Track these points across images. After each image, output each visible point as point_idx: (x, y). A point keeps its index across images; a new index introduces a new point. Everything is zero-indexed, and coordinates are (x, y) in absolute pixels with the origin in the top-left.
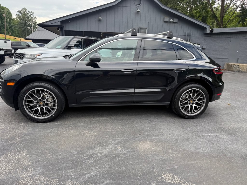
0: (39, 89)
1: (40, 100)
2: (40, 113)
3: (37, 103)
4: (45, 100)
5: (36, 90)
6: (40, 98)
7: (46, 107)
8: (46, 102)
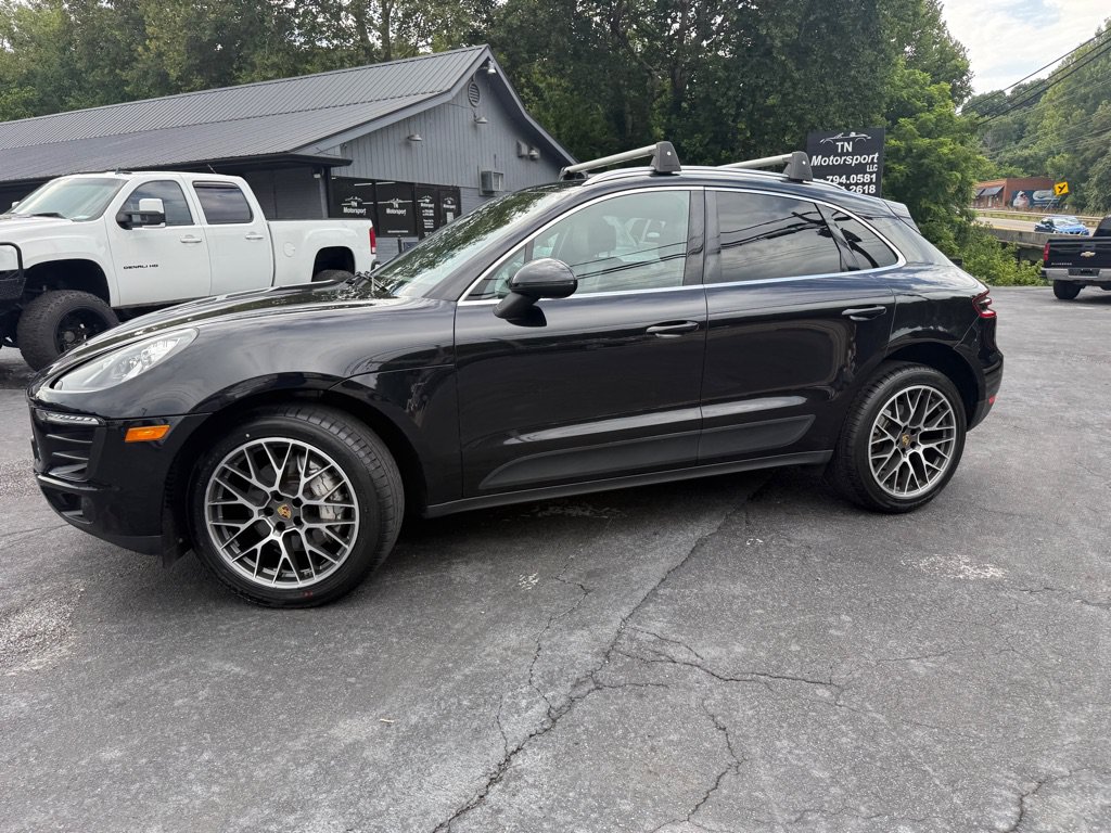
0: (262, 441)
1: (276, 495)
2: (285, 560)
3: (268, 512)
4: (300, 495)
5: (249, 449)
6: (276, 487)
7: (307, 525)
8: (306, 502)
